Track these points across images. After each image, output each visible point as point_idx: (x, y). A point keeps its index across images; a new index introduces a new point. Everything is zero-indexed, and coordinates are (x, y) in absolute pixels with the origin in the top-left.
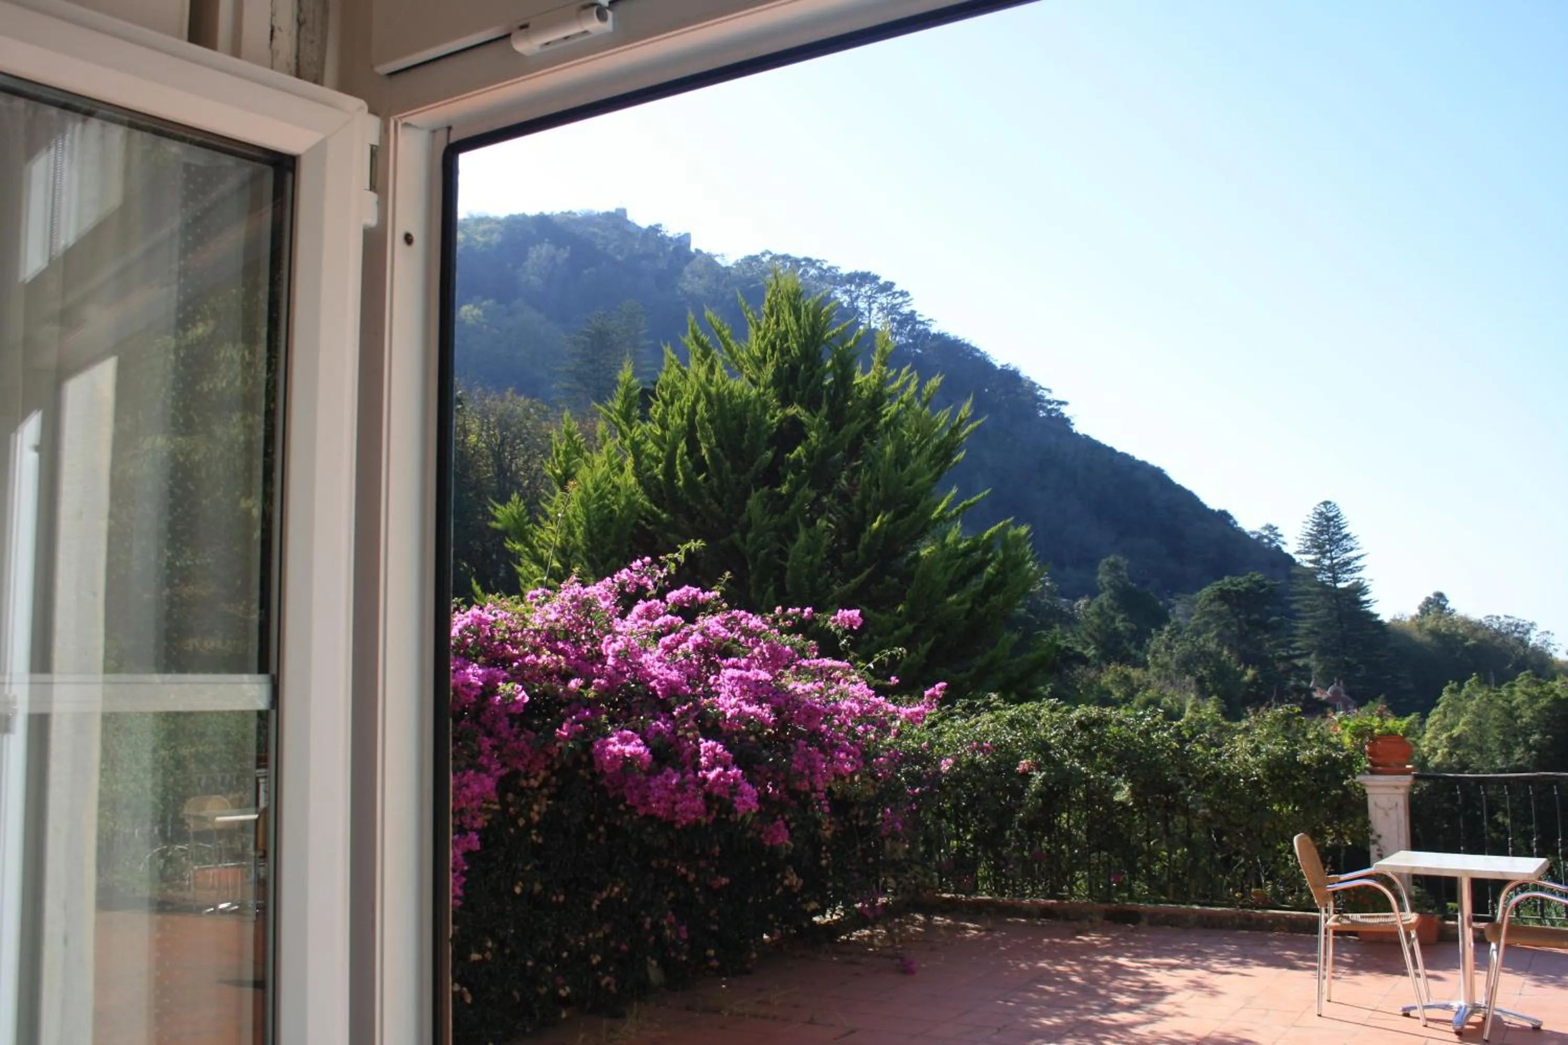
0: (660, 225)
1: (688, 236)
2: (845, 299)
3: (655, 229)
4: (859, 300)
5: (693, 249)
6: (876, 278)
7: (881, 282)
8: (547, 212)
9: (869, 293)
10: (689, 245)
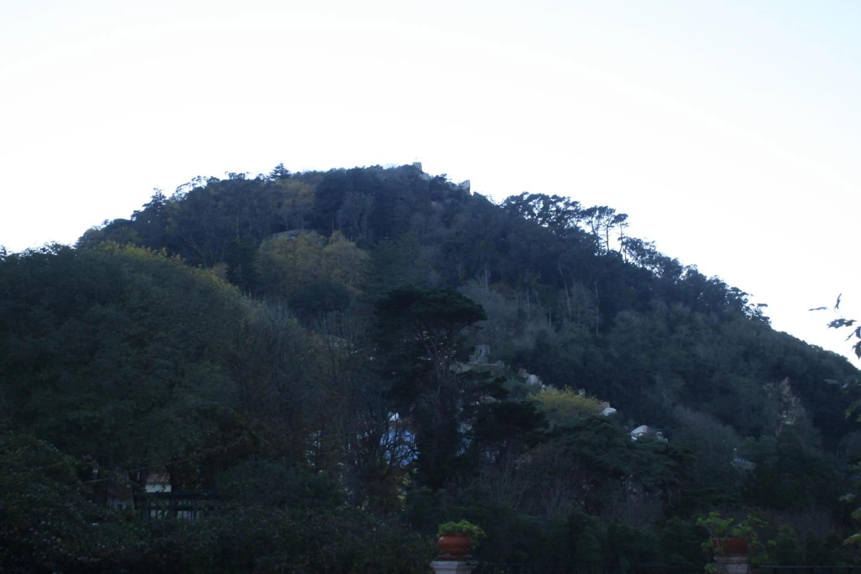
0: (445, 175)
1: (467, 182)
2: (588, 229)
3: (441, 179)
4: (600, 229)
5: (472, 193)
6: (612, 211)
7: (616, 214)
8: (360, 166)
9: (607, 223)
10: (469, 189)
